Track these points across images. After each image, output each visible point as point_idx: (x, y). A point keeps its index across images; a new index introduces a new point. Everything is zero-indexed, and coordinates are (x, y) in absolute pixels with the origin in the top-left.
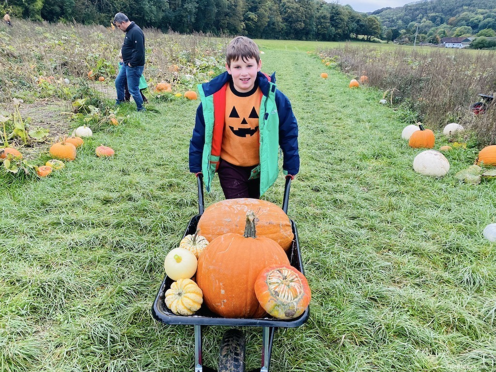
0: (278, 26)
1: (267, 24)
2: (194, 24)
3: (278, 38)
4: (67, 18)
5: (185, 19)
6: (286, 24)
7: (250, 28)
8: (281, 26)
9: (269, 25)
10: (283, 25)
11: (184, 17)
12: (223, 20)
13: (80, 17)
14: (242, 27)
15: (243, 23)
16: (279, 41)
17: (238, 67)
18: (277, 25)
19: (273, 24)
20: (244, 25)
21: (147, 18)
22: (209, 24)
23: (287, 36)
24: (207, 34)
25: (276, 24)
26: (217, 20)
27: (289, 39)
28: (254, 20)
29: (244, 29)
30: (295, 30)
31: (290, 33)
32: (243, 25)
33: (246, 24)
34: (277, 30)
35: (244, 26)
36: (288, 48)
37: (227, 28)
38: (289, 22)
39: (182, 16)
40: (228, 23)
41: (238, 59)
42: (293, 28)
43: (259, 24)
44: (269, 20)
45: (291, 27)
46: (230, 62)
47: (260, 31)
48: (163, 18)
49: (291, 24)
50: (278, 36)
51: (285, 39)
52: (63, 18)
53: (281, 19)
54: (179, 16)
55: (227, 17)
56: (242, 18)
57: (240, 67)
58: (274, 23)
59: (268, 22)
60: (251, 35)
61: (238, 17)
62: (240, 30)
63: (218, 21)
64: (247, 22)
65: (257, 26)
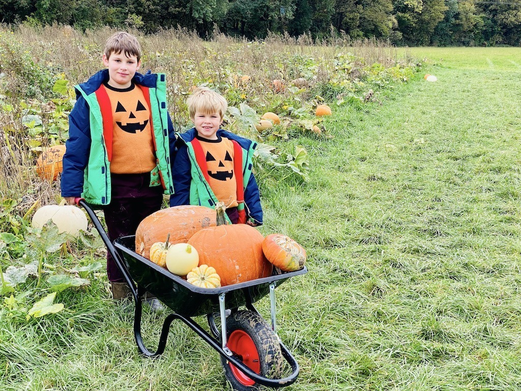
0: (468, 19)
1: (443, 17)
2: (291, 22)
3: (466, 44)
4: (40, 19)
5: (273, 14)
6: (483, 15)
7: (407, 27)
8: (472, 21)
9: (447, 19)
10: (478, 19)
11: (272, 11)
12: (351, 12)
13: (66, 15)
14: (391, 26)
15: (393, 18)
16: (468, 49)
17: (118, 61)
18: (464, 19)
19: (457, 16)
20: (396, 21)
21: (197, 16)
22: (321, 21)
23: (487, 39)
24: (300, 38)
25: (462, 16)
26: (339, 13)
27: (491, 45)
28: (417, 10)
29: (394, 29)
30: (504, 26)
31: (493, 33)
32: (392, 21)
33: (400, 20)
34: (466, 27)
35: (394, 23)
36: (494, 63)
37: (359, 27)
38: (491, 11)
39: (268, 8)
40: (360, 18)
41: (120, 53)
42: (499, 22)
43: (426, 17)
44: (447, 8)
45: (495, 22)
46: (110, 54)
47: (428, 32)
48: (230, 12)
49: (494, 16)
50: (467, 39)
51: (483, 45)
52: (33, 17)
53: (473, 6)
54: (261, 8)
55: (360, 7)
56: (391, 7)
57: (121, 61)
58: (458, 14)
59: (447, 13)
60: (409, 39)
61: (383, 6)
62: (386, 29)
63: (341, 15)
64: (400, 14)
65: (422, 22)
